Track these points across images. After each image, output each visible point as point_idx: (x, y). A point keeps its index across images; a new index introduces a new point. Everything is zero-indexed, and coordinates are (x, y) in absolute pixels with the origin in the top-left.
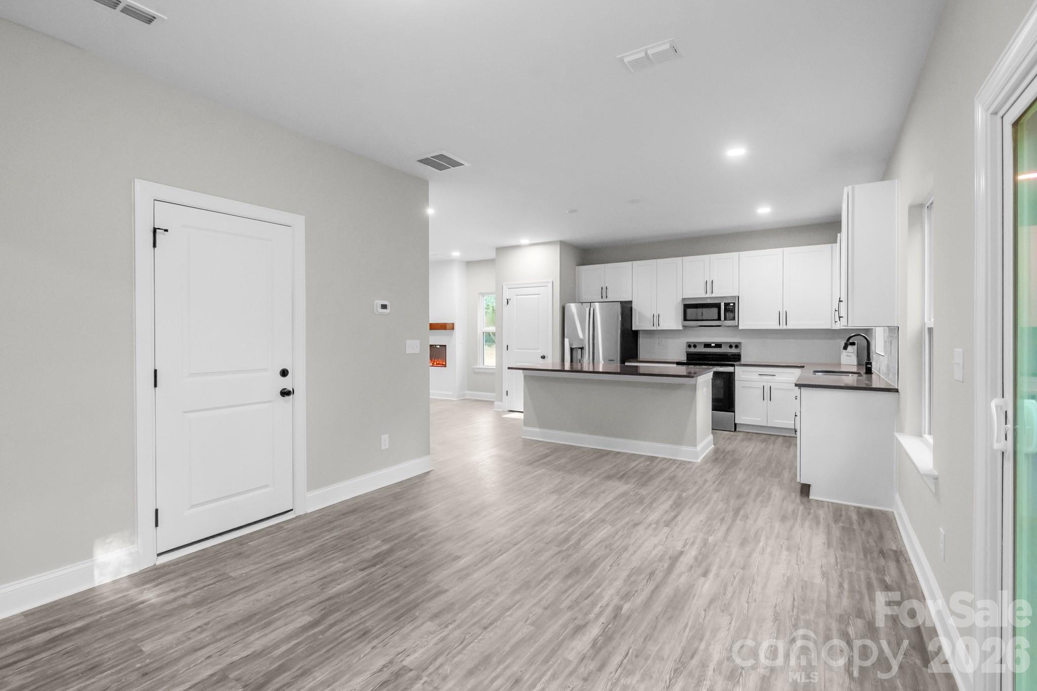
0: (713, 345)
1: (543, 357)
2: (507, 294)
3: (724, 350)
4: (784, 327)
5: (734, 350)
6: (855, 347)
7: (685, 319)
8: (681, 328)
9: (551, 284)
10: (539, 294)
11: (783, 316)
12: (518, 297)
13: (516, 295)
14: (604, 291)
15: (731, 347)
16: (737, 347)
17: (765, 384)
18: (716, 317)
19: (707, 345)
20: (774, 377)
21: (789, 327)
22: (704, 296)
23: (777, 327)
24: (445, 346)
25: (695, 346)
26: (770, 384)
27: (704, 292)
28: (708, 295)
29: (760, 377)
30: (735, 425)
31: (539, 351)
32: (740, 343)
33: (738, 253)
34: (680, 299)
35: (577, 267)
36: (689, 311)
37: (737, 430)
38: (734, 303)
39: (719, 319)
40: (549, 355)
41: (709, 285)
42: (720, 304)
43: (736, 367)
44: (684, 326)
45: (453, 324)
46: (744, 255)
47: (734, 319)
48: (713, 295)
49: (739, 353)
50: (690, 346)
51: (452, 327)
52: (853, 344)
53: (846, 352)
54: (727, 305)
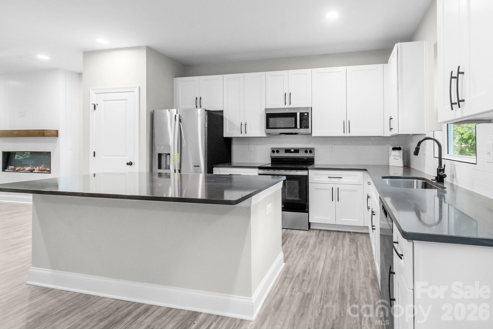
0: (292, 150)
1: (130, 164)
2: (94, 99)
3: (301, 154)
4: (348, 134)
5: (308, 155)
6: (402, 151)
7: (268, 127)
8: (264, 135)
9: (137, 89)
10: (126, 100)
11: (347, 125)
12: (105, 102)
13: (104, 101)
14: (198, 102)
15: (306, 152)
16: (311, 152)
17: (334, 186)
18: (294, 126)
19: (288, 151)
20: (341, 180)
21: (352, 134)
22: (283, 106)
23: (342, 135)
24: (49, 153)
25: (278, 152)
26: (337, 186)
27: (284, 104)
28: (287, 106)
29: (329, 179)
30: (309, 224)
31: (126, 157)
32: (314, 149)
33: (311, 69)
34: (263, 110)
35: (174, 78)
36: (271, 120)
37: (311, 228)
38: (308, 113)
39: (296, 127)
40: (136, 161)
41: (288, 97)
42: (296, 113)
43: (309, 171)
44: (267, 134)
45: (57, 131)
46: (315, 70)
47: (308, 127)
48: (291, 106)
49: (313, 157)
50: (273, 152)
51: (56, 134)
52: (399, 149)
53: (393, 156)
54: (302, 114)
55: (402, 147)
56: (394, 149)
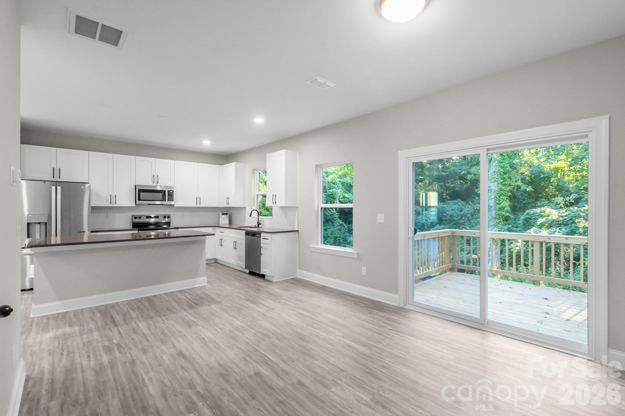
0: (152, 217)
3: (160, 219)
4: (198, 205)
5: (167, 220)
6: (228, 215)
7: (139, 199)
8: (133, 205)
11: (198, 200)
14: (56, 172)
15: (165, 218)
18: (162, 199)
19: (149, 217)
21: (201, 206)
23: (195, 206)
25: (139, 218)
28: (155, 184)
32: (171, 216)
33: (173, 161)
34: (134, 186)
36: (141, 194)
38: (173, 191)
39: (164, 200)
41: (155, 178)
42: (165, 191)
44: (136, 204)
46: (177, 162)
47: (173, 200)
48: (158, 185)
49: (170, 221)
50: (135, 218)
52: (227, 214)
53: (223, 218)
54: (169, 191)
55: (228, 213)
56: (223, 214)
